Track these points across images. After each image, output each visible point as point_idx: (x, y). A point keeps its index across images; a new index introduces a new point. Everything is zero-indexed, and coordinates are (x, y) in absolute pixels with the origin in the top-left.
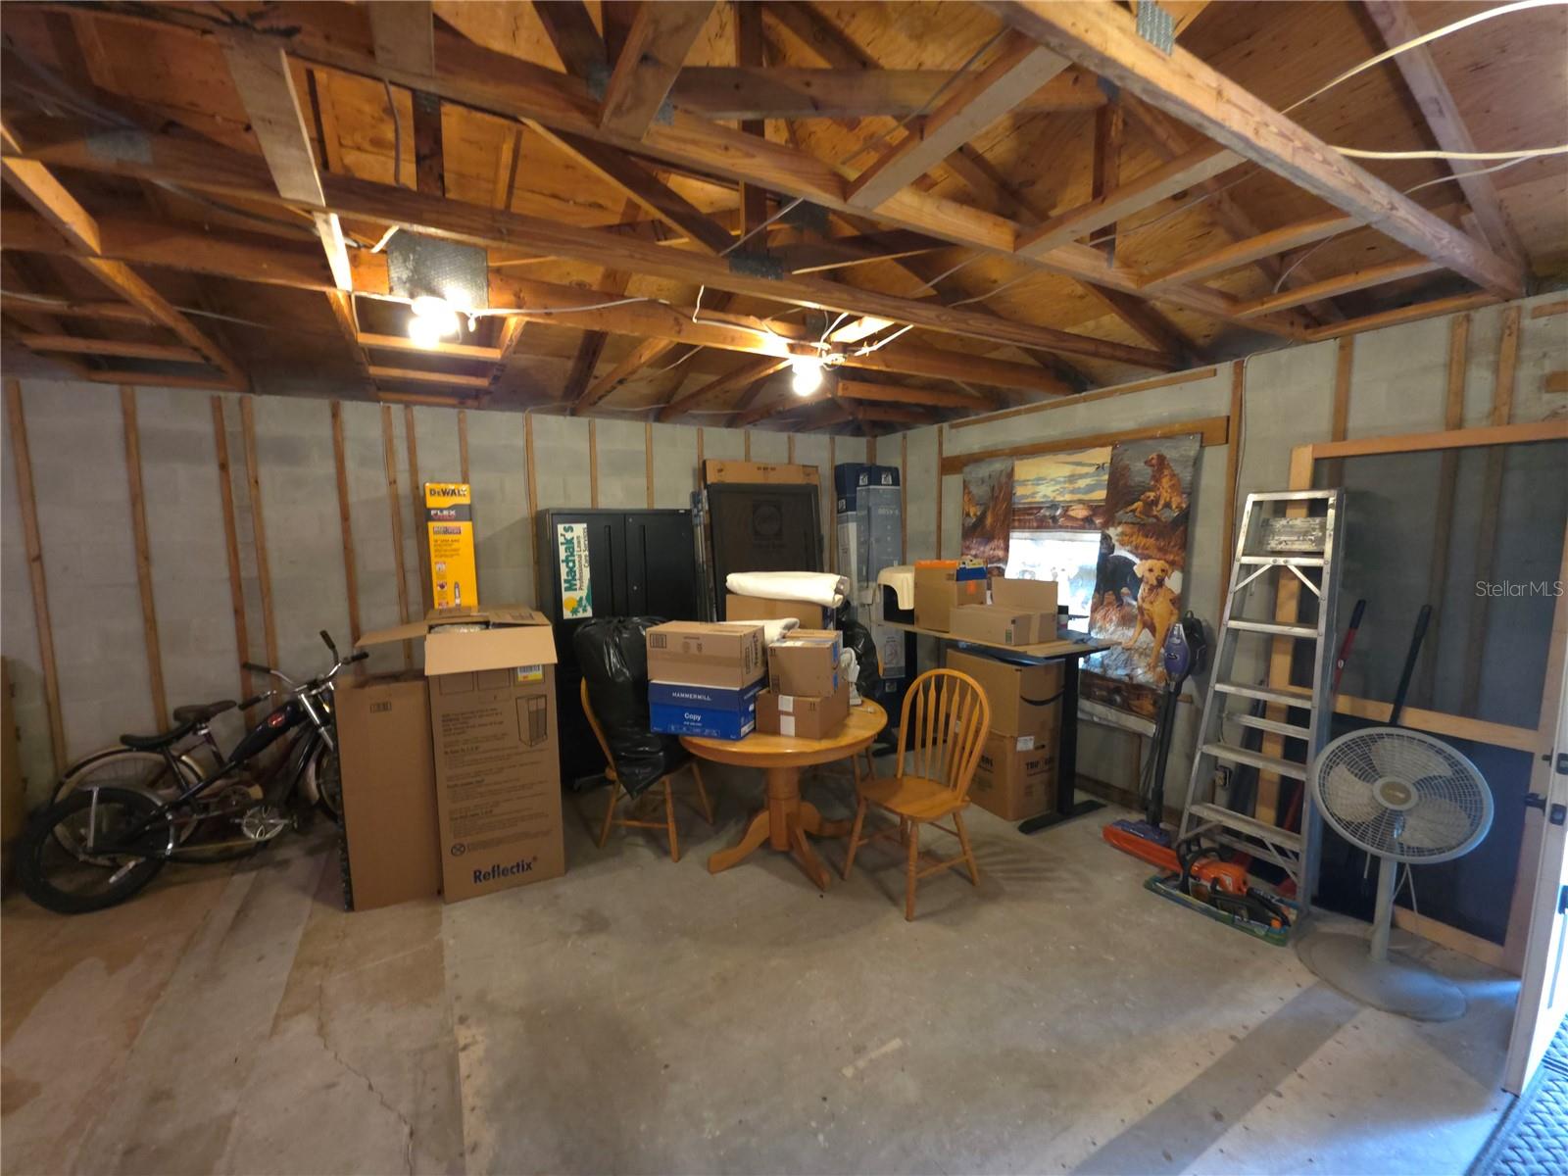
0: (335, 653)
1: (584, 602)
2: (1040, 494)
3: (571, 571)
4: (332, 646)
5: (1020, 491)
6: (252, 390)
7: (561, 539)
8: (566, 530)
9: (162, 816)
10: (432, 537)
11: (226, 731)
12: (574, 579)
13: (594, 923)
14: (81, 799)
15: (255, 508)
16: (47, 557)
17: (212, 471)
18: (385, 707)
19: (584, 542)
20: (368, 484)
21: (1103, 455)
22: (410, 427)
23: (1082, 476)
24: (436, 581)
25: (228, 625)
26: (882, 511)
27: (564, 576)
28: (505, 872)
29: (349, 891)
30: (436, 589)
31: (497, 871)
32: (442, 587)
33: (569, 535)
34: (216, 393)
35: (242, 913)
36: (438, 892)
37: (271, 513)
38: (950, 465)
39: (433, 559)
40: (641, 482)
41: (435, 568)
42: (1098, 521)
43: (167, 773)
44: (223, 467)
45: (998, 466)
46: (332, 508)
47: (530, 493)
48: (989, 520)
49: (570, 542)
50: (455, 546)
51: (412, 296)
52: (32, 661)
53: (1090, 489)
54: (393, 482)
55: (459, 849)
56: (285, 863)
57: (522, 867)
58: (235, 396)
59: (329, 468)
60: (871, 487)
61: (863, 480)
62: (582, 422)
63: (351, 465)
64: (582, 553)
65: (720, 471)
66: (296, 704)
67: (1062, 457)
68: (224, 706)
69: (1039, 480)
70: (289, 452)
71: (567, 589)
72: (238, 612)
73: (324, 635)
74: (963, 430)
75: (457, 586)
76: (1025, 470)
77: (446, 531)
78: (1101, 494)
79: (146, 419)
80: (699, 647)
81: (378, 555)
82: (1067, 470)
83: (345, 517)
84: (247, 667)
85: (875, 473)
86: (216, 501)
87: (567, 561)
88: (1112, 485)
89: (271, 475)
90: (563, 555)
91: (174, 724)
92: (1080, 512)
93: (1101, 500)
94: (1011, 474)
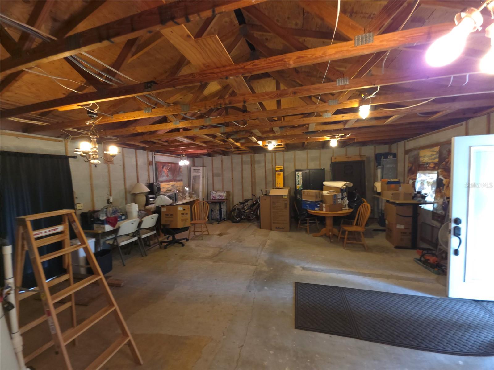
0: (263, 194)
1: (301, 187)
2: (425, 160)
3: (298, 181)
4: (262, 192)
5: (421, 159)
6: (255, 153)
7: (297, 175)
8: (298, 173)
9: (242, 213)
10: (276, 175)
11: (249, 203)
12: (299, 183)
13: (290, 237)
14: (235, 209)
15: (254, 171)
16: (234, 178)
17: (250, 166)
18: (265, 200)
19: (301, 176)
20: (269, 166)
21: (437, 149)
22: (275, 156)
23: (434, 155)
24: (277, 182)
25: (250, 188)
26: (388, 166)
27: (297, 182)
28: (280, 228)
29: (260, 226)
30: (277, 184)
31: (279, 228)
32: (278, 183)
33: (298, 174)
34: (251, 155)
35: (249, 226)
36: (271, 229)
37: (256, 172)
38: (407, 152)
39: (277, 179)
40: (318, 163)
41: (277, 180)
42: (437, 168)
43: (243, 208)
44: (251, 165)
45: (416, 152)
46: (264, 170)
47: (295, 166)
48: (413, 168)
49: (298, 175)
50: (280, 176)
51: (268, 144)
52: (231, 191)
53: (435, 158)
54: (272, 166)
55: (274, 223)
56: (255, 223)
57: (283, 228)
58: (253, 154)
59: (264, 164)
60: (384, 159)
61: (383, 158)
62: (305, 152)
63: (267, 163)
64: (301, 178)
65: (335, 159)
66: (257, 200)
67: (429, 150)
68: (249, 200)
69: (425, 156)
70: (259, 162)
71: (298, 184)
72: (252, 187)
73: (261, 190)
74: (410, 142)
75: (280, 183)
76: (422, 153)
77: (279, 174)
78: (437, 160)
79: (244, 159)
80: (309, 194)
81: (270, 178)
82: (430, 153)
83: (266, 172)
84: (253, 195)
85: (386, 155)
86: (250, 170)
87: (298, 179)
88: (440, 157)
89: (257, 166)
90: (297, 178)
91: (244, 201)
92: (432, 165)
93: (437, 162)
94: (418, 154)
